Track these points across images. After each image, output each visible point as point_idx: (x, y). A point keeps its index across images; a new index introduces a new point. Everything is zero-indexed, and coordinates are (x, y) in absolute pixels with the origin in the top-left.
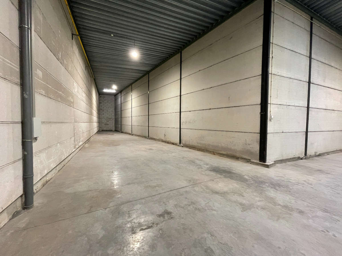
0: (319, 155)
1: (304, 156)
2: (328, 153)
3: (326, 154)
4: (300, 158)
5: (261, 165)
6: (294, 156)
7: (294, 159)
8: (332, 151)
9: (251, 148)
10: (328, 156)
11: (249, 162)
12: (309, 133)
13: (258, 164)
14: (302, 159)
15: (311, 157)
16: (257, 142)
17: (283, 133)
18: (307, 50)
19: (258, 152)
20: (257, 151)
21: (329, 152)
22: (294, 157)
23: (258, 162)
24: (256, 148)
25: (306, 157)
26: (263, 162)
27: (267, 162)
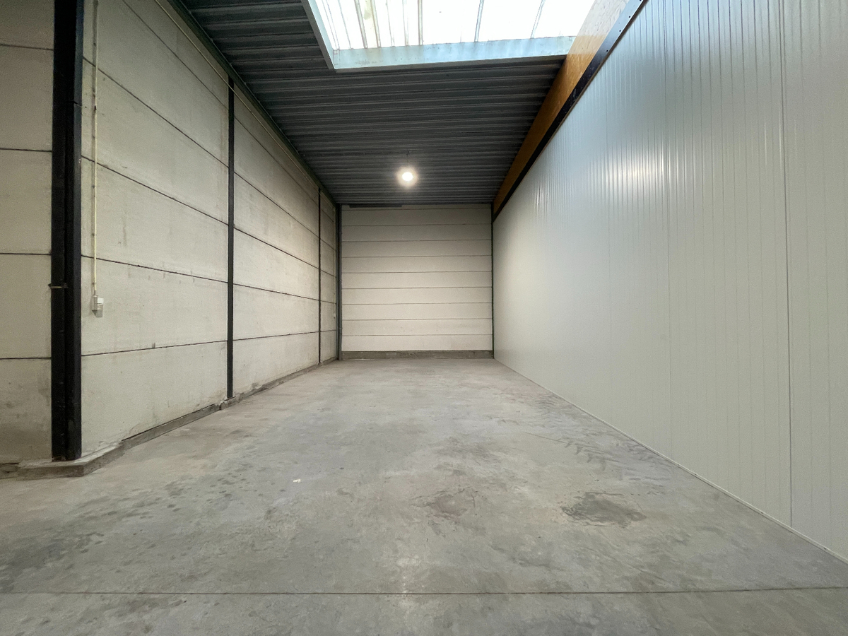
0: (264, 389)
1: (226, 398)
2: (281, 381)
3: (277, 384)
4: (213, 408)
5: (57, 472)
6: (198, 405)
7: (198, 414)
8: (289, 373)
9: (18, 416)
10: (281, 386)
11: (10, 475)
12: (235, 344)
13: (44, 474)
14: (220, 408)
15: (244, 396)
16: (42, 391)
17: (154, 348)
18: (221, 148)
19: (47, 427)
20: (42, 425)
21: (284, 378)
22: (199, 408)
23: (48, 462)
24: (40, 412)
25: (231, 400)
26: (68, 459)
27: (83, 454)
